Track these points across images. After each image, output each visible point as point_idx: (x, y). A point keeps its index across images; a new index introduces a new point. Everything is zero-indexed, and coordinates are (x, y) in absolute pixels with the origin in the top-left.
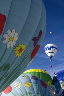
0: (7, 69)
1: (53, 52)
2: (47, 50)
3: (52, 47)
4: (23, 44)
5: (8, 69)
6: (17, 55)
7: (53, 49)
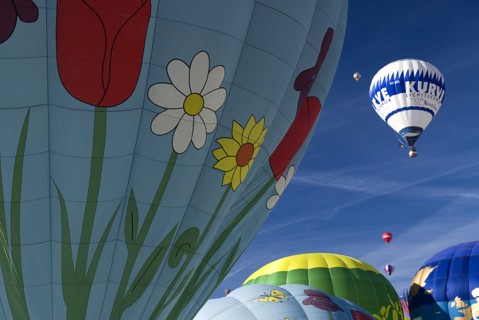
0: (185, 256)
1: (422, 105)
2: (386, 98)
3: (411, 78)
4: (252, 121)
5: (192, 252)
6: (226, 181)
7: (415, 87)
